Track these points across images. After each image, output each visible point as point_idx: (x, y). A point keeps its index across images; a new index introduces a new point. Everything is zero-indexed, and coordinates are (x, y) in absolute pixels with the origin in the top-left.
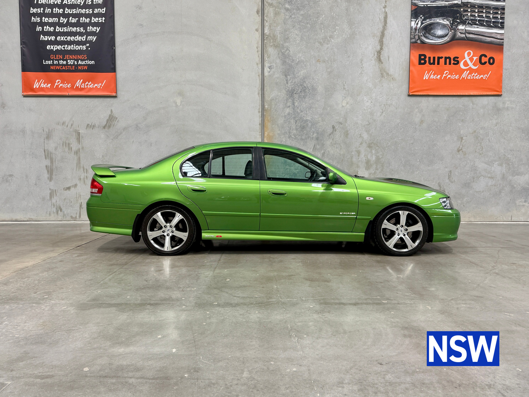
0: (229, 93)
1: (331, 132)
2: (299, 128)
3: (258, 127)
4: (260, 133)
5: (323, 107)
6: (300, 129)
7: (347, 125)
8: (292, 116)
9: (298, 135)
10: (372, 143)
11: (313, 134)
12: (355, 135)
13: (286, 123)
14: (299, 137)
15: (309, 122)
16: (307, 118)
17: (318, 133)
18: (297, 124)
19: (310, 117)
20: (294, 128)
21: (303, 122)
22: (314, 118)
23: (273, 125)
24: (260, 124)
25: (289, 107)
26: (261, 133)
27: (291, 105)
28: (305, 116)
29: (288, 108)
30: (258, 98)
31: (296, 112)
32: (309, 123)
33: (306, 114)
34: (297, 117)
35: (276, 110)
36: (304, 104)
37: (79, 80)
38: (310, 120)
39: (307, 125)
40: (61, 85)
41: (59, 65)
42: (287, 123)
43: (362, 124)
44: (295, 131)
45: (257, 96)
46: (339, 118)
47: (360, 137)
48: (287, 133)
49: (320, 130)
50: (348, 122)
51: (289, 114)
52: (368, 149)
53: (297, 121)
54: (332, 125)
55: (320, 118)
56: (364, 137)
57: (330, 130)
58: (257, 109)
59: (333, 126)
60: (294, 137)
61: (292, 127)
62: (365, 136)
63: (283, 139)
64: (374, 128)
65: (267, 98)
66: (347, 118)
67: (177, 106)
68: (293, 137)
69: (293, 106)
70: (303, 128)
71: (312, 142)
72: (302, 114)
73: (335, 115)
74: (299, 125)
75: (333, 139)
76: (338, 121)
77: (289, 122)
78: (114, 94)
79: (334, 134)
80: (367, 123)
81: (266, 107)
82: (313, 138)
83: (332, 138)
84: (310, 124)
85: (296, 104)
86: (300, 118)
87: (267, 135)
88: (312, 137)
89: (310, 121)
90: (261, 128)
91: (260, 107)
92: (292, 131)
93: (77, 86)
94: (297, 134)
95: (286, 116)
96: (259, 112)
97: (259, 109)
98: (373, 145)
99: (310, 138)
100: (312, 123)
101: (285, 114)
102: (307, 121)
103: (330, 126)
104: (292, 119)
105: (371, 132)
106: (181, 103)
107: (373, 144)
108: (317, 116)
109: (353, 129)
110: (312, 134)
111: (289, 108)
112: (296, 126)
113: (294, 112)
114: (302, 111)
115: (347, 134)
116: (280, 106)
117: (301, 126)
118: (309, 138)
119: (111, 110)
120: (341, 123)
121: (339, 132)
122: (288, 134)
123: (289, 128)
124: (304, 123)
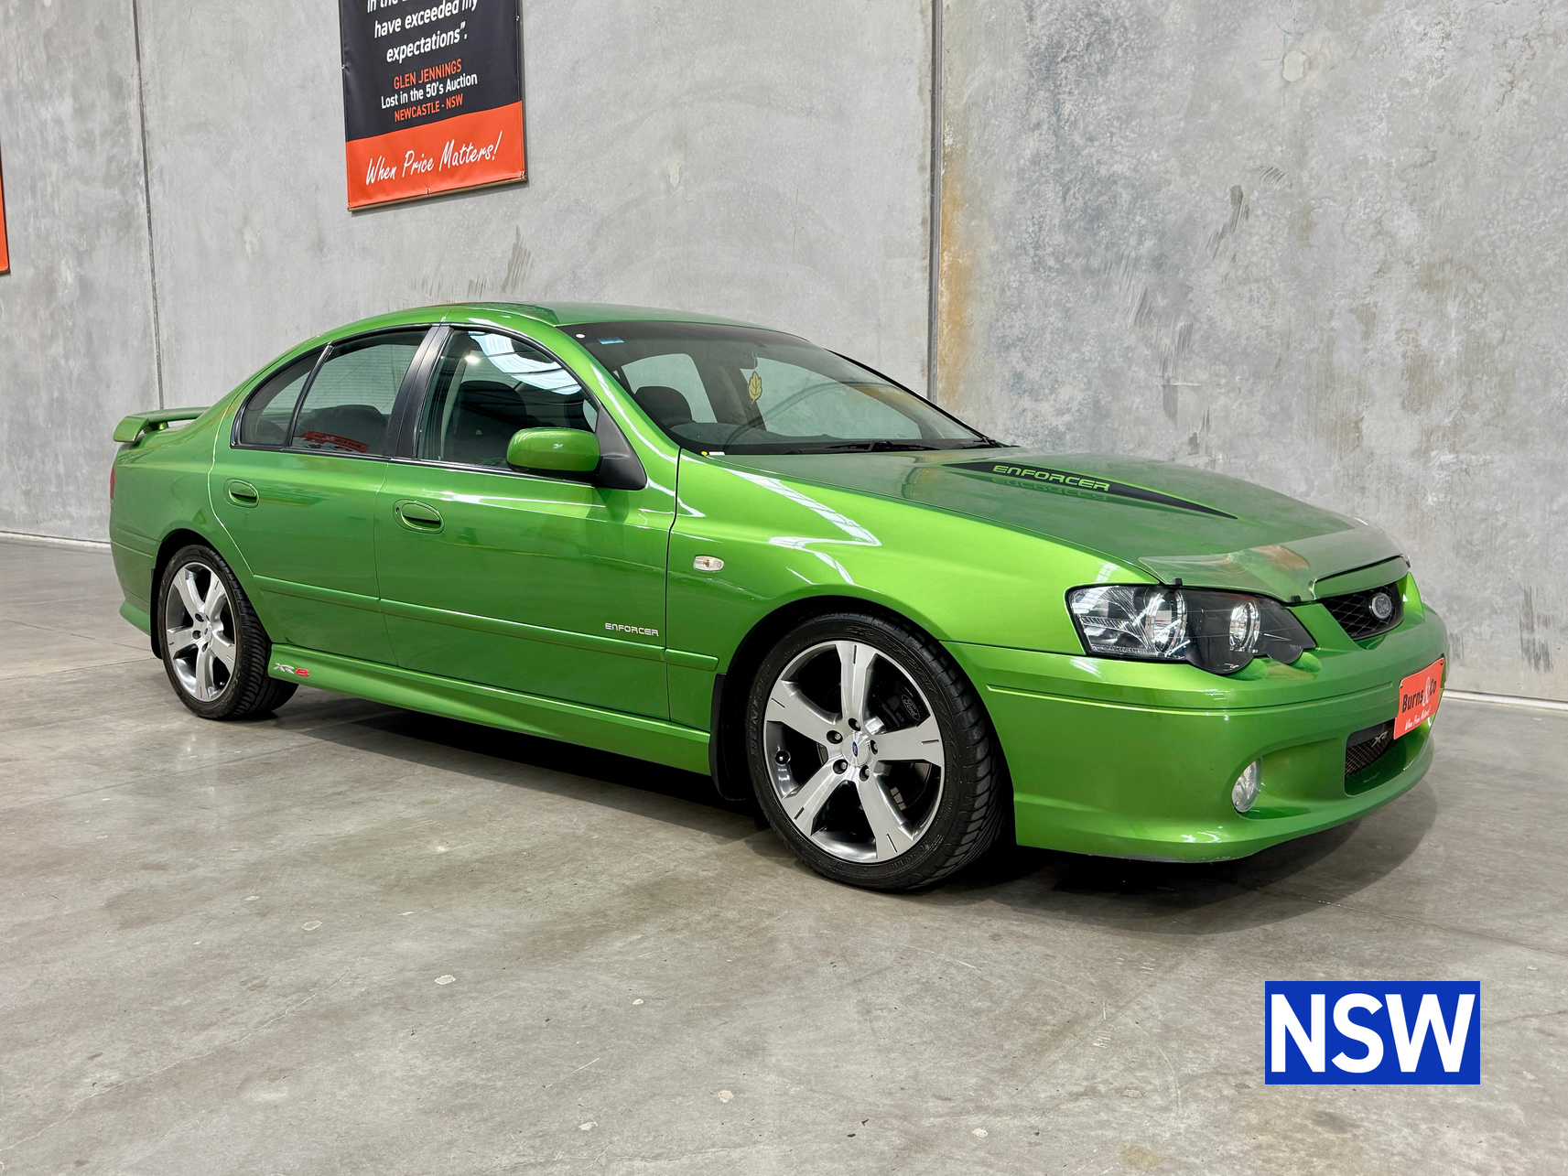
0: (821, 107)
1: (1227, 220)
2: (1075, 220)
3: (917, 235)
4: (924, 259)
5: (1186, 105)
6: (1082, 224)
7: (1305, 180)
8: (1048, 168)
9: (1071, 251)
10: (1442, 265)
11: (1140, 242)
12: (1348, 229)
13: (1023, 202)
14: (1077, 264)
15: (1124, 186)
16: (1115, 167)
17: (1161, 236)
18: (1068, 203)
19: (1126, 159)
20: (1056, 221)
21: (1095, 190)
22: (1144, 164)
23: (973, 218)
24: (924, 222)
25: (1038, 125)
26: (927, 261)
27: (1044, 115)
28: (1106, 157)
29: (1033, 130)
30: (918, 108)
31: (1064, 145)
32: (1120, 190)
33: (1112, 149)
34: (1071, 167)
35: (984, 150)
36: (1100, 105)
37: (448, 143)
38: (1127, 174)
39: (1114, 199)
40: (415, 166)
41: (410, 104)
42: (1029, 204)
43: (1389, 165)
44: (1058, 238)
45: (916, 99)
46: (1264, 146)
47: (1379, 233)
48: (1028, 247)
49: (1173, 217)
50: (1313, 163)
51: (1035, 161)
52: (1421, 296)
53: (1068, 189)
54: (1233, 190)
55: (1172, 161)
56: (1402, 233)
57: (1219, 215)
58: (915, 156)
59: (1237, 193)
60: (1057, 266)
61: (1047, 220)
62: (1407, 226)
63: (1012, 278)
64: (1461, 180)
65: (952, 102)
66: (1308, 143)
67: (669, 187)
68: (1051, 262)
69: (1054, 119)
70: (1095, 217)
71: (1133, 282)
72: (1092, 150)
73: (1246, 134)
74: (1079, 204)
75: (1235, 256)
76: (1258, 163)
77: (1037, 195)
78: (519, 175)
79: (1237, 231)
80: (1418, 154)
81: (949, 141)
82: (1137, 260)
83: (1229, 254)
84: (1125, 197)
85: (1067, 109)
86: (1084, 174)
87: (950, 267)
88: (1133, 254)
89: (1126, 178)
90: (928, 237)
91: (924, 147)
92: (1047, 240)
93: (445, 162)
94: (1068, 248)
95: (1023, 170)
96: (922, 169)
97: (923, 155)
98: (1448, 272)
99: (1124, 262)
100: (1134, 187)
101: (1022, 162)
102: (1112, 180)
103: (1219, 194)
104: (1047, 182)
105: (1438, 204)
106: (681, 174)
107: (1447, 267)
108: (1157, 151)
109: (1339, 198)
110: (1133, 241)
111: (1037, 133)
112: (1067, 211)
113: (1058, 147)
114: (1091, 139)
115: (1309, 227)
116: (1001, 130)
117: (1084, 210)
118: (1118, 263)
119: (518, 229)
120: (1274, 173)
121: (1264, 219)
122: (1032, 252)
123: (1034, 224)
124: (1101, 193)
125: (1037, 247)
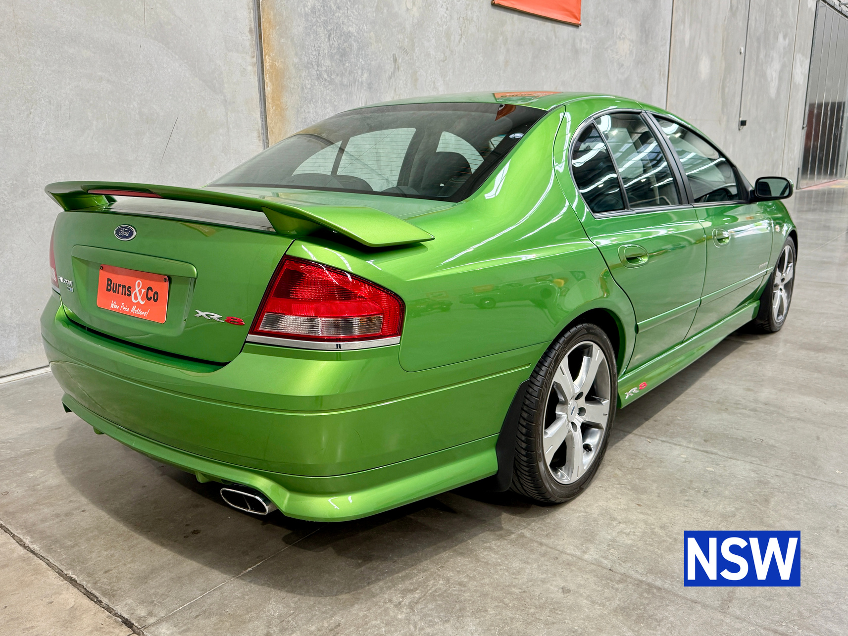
1: (393, 70)
2: (335, 54)
6: (338, 57)
7: (415, 57)
8: (320, 18)
9: (334, 71)
11: (362, 74)
13: (309, 34)
14: (338, 80)
16: (350, 29)
17: (370, 72)
18: (331, 43)
19: (354, 25)
20: (326, 52)
21: (342, 39)
22: (361, 30)
23: (282, 37)
28: (346, 21)
32: (353, 42)
33: (348, 17)
34: (331, 21)
39: (350, 47)
42: (312, 37)
43: (435, 58)
44: (328, 62)
46: (402, 37)
48: (313, 64)
49: (373, 63)
50: (416, 51)
51: (314, 10)
53: (330, 34)
54: (393, 55)
55: (372, 33)
57: (389, 66)
60: (329, 79)
61: (322, 49)
63: (307, 82)
64: (452, 70)
66: (414, 41)
70: (344, 54)
71: (361, 95)
72: (340, 15)
73: (396, 29)
74: (336, 45)
76: (400, 45)
77: (316, 33)
79: (395, 77)
80: (443, 57)
82: (362, 83)
84: (355, 46)
86: (337, 27)
87: (271, 66)
88: (361, 80)
89: (354, 36)
92: (322, 62)
94: (332, 69)
95: (308, 15)
100: (358, 42)
101: (306, 9)
102: (349, 35)
103: (389, 56)
104: (320, 26)
105: (447, 79)
108: (366, 25)
109: (424, 69)
110: (359, 72)
112: (331, 47)
114: (339, 8)
115: (416, 80)
117: (339, 49)
118: (356, 83)
120: (406, 52)
121: (402, 73)
122: (317, 68)
123: (315, 50)
124: (345, 41)
125: (318, 65)
